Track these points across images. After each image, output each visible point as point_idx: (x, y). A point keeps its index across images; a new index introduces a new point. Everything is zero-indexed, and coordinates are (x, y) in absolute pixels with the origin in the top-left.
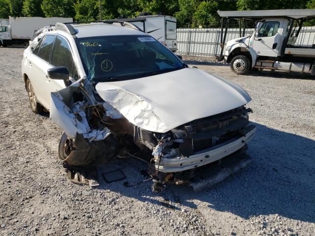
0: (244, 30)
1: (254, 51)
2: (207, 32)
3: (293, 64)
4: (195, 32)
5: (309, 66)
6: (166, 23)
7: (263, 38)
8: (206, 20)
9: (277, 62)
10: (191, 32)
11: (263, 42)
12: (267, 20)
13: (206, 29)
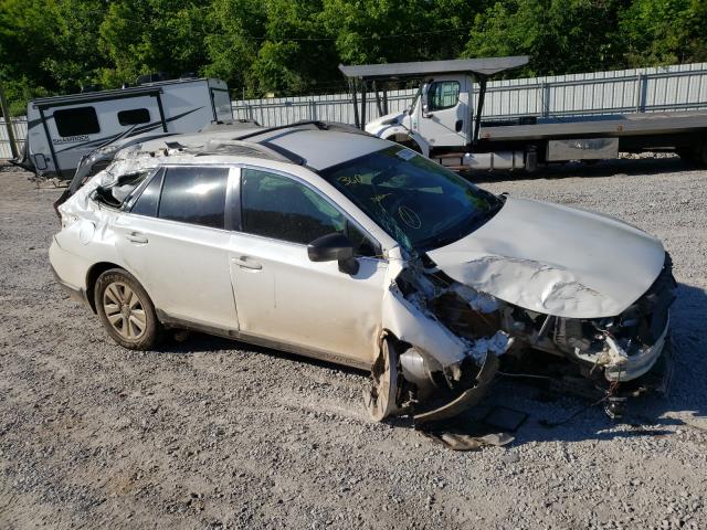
0: (364, 96)
1: (423, 139)
2: (288, 104)
3: (495, 155)
4: (261, 107)
5: (522, 156)
6: (212, 96)
7: (435, 113)
8: (279, 81)
9: (468, 155)
10: (250, 107)
11: (437, 120)
12: (436, 79)
13: (284, 100)
